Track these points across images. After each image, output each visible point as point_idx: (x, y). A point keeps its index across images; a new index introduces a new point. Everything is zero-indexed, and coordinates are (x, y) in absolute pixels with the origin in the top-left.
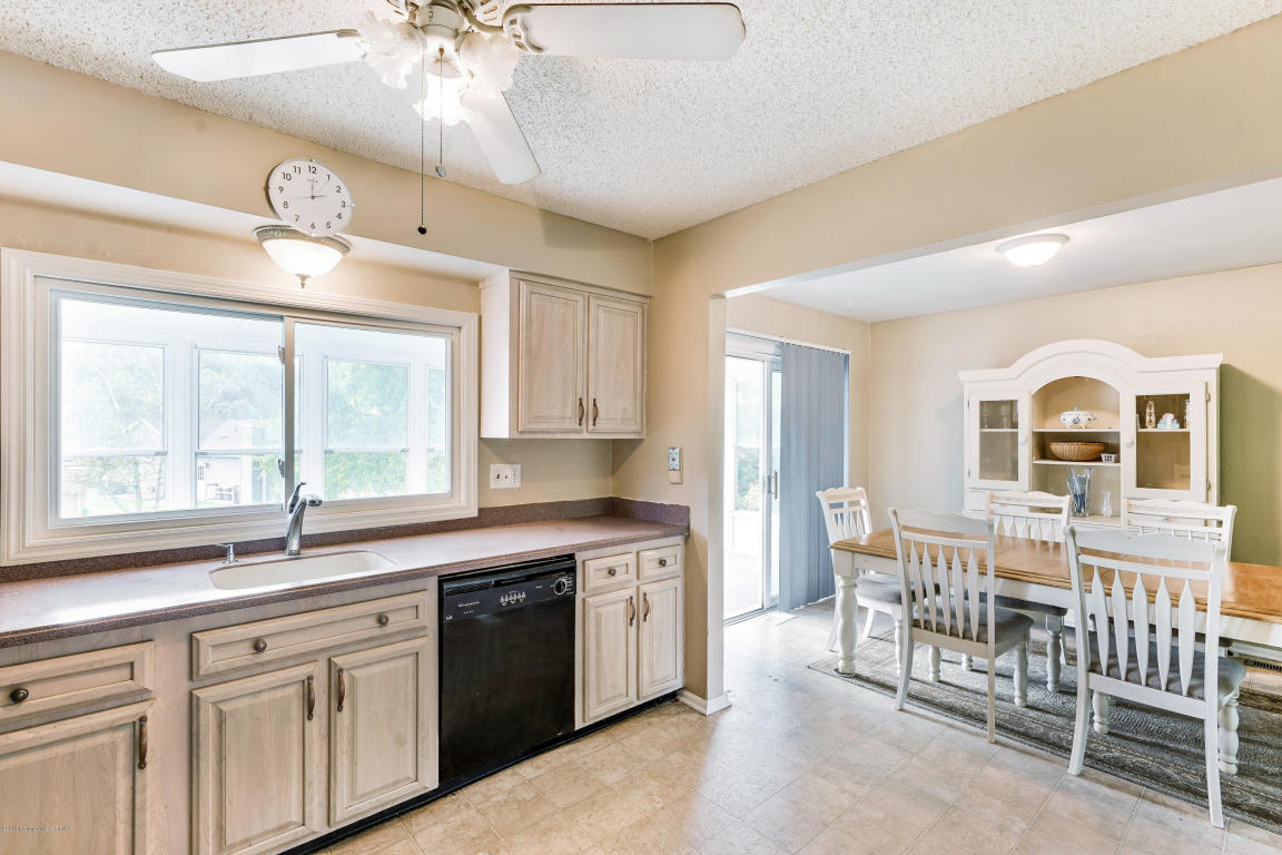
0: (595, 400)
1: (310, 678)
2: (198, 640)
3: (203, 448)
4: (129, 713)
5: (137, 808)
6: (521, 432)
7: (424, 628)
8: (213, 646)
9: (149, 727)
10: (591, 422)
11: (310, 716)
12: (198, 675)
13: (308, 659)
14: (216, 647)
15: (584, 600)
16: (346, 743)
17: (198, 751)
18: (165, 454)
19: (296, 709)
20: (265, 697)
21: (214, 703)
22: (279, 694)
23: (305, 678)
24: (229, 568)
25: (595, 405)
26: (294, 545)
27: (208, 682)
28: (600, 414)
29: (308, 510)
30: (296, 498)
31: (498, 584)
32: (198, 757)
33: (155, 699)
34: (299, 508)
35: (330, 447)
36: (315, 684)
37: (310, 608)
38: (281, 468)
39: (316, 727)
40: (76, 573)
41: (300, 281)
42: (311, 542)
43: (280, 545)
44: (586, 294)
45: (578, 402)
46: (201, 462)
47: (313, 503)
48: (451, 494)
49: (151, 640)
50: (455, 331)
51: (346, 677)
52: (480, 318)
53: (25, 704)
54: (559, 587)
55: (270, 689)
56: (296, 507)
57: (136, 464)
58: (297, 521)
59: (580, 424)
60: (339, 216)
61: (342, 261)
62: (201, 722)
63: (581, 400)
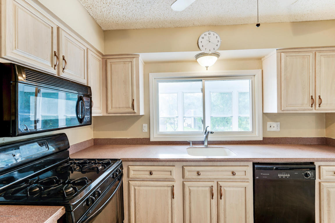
0: (319, 96)
1: (212, 186)
2: (184, 169)
3: (185, 116)
4: (171, 183)
5: (173, 208)
6: (282, 111)
7: (248, 179)
8: (188, 171)
9: (175, 188)
10: (317, 105)
11: (212, 198)
12: (185, 178)
13: (212, 180)
14: (189, 171)
15: (320, 183)
16: (223, 210)
17: (185, 198)
18: (178, 117)
19: (208, 195)
20: (200, 189)
21: (188, 187)
22: (204, 189)
23: (211, 186)
24: (191, 148)
25: (320, 98)
26: (206, 144)
27: (187, 180)
28: (323, 102)
29: (210, 134)
30: (206, 130)
31: (277, 169)
32: (185, 200)
33: (175, 181)
34: (207, 133)
35: (212, 116)
36: (213, 188)
37: (212, 165)
38: (202, 122)
39: (214, 201)
40: (162, 144)
41: (206, 68)
42: (211, 143)
43: (202, 143)
44: (314, 52)
45: (310, 98)
46: (184, 118)
47: (211, 133)
48: (252, 132)
49: (174, 166)
50: (253, 77)
51: (222, 188)
52: (262, 71)
53: (152, 175)
54: (307, 175)
55: (202, 187)
56: (206, 133)
57: (174, 119)
58: (207, 137)
59: (312, 107)
60: (217, 45)
61: (217, 60)
62: (186, 191)
63: (312, 96)
